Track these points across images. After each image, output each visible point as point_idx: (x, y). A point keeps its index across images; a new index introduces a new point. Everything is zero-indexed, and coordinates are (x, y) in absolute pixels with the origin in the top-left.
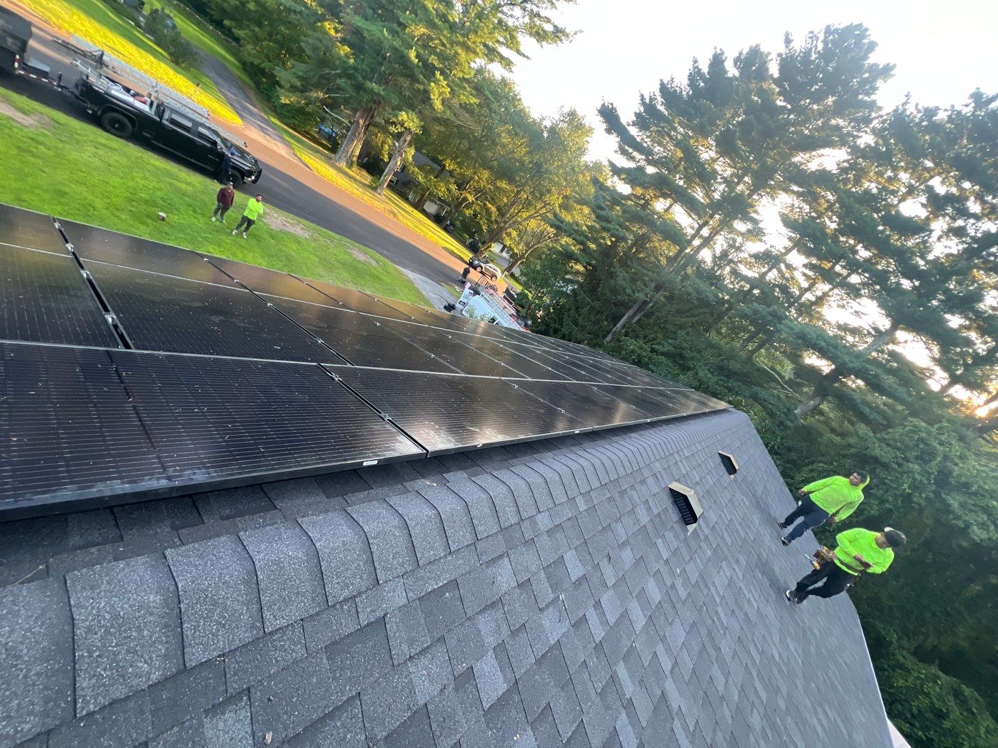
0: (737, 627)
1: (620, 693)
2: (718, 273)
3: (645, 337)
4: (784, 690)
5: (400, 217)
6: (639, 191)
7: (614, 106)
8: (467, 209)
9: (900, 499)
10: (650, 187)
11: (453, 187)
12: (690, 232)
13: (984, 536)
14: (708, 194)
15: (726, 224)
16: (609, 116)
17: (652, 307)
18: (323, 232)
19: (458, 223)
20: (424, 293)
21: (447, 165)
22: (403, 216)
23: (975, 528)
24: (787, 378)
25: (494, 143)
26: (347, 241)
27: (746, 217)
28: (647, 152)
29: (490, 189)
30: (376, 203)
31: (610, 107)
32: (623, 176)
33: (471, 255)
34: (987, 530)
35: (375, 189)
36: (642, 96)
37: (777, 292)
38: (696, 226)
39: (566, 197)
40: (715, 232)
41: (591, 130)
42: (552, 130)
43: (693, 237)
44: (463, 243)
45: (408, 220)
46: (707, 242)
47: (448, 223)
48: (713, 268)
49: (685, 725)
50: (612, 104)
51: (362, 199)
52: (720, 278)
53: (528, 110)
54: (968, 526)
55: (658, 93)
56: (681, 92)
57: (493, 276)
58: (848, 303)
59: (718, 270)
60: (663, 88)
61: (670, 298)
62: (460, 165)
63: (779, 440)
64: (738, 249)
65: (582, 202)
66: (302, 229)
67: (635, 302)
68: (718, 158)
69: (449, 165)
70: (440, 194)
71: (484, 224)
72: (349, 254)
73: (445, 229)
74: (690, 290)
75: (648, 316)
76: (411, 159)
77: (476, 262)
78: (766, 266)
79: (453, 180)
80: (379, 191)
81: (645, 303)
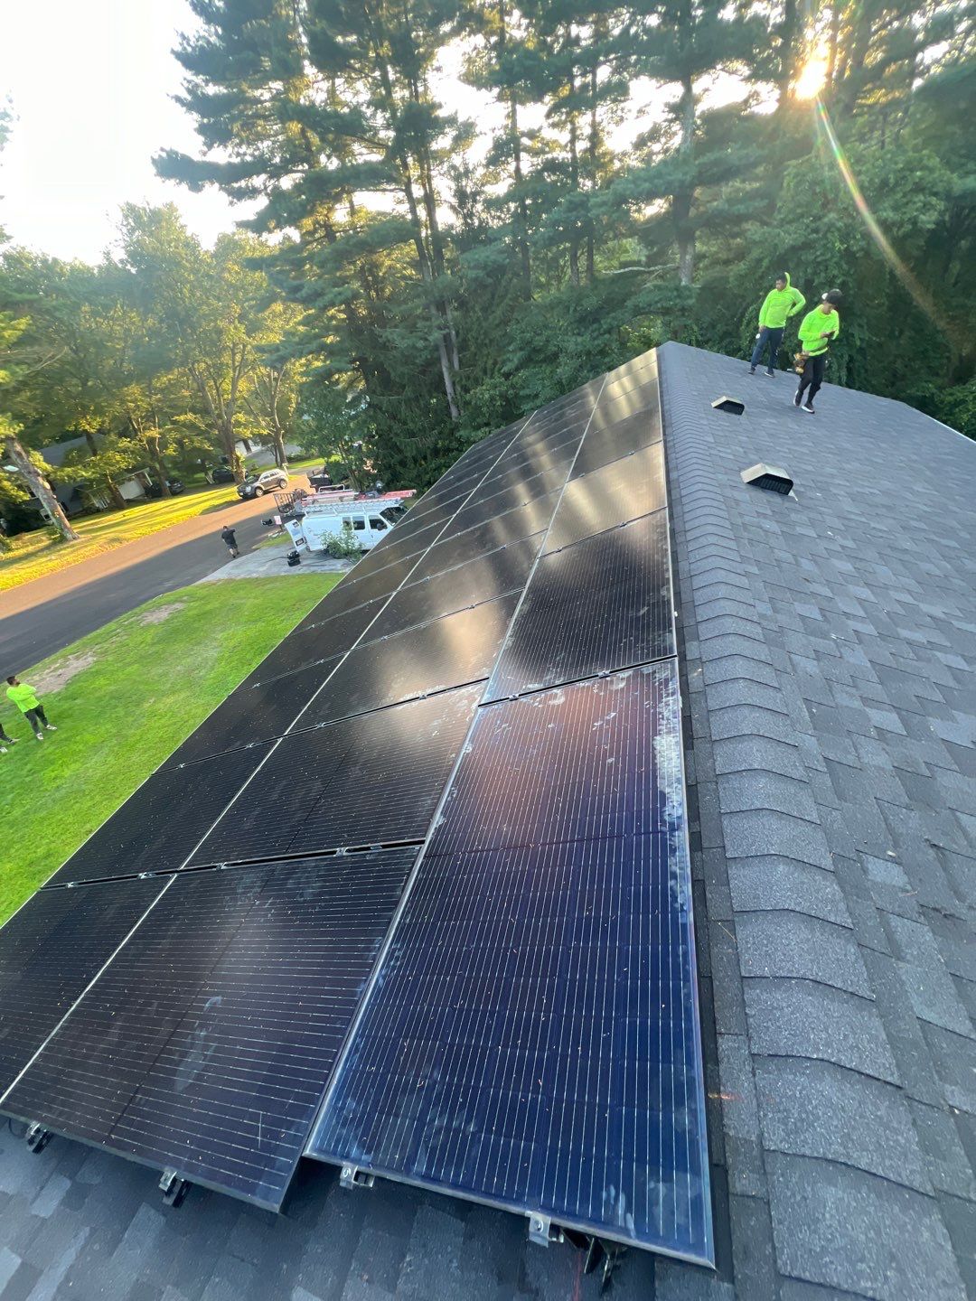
0: (891, 521)
1: (921, 646)
2: (477, 223)
3: (485, 372)
4: (954, 524)
5: (127, 535)
6: (308, 223)
7: (168, 149)
8: (166, 448)
9: (843, 263)
10: (314, 205)
11: (124, 443)
12: (404, 208)
13: (934, 216)
14: (374, 144)
15: (425, 157)
16: (175, 167)
17: (457, 334)
18: (96, 637)
19: (174, 473)
20: (255, 575)
21: (87, 427)
22: (125, 531)
23: (922, 217)
24: (644, 259)
25: (100, 345)
26: (127, 619)
27: (439, 125)
28: (260, 165)
29: (159, 400)
30: (86, 551)
31: (164, 155)
32: (272, 224)
33: (235, 489)
34: (933, 207)
35: (63, 539)
36: (178, 99)
37: (549, 178)
38: (401, 195)
39: (242, 318)
40: (426, 179)
41: (171, 206)
42: (135, 255)
43: (413, 210)
44: (206, 487)
45: (134, 529)
46: (430, 201)
47: (168, 485)
48: (466, 224)
49: (957, 618)
50: (162, 150)
51: (69, 563)
52: (483, 227)
53: (77, 263)
54: (914, 221)
55: (189, 75)
56: (209, 42)
57: (279, 482)
58: (622, 109)
59: (472, 220)
60: (187, 60)
61: (463, 305)
62: (99, 411)
63: (696, 328)
64: (467, 173)
65: (265, 303)
66: (77, 658)
67: (436, 348)
68: (333, 84)
69: (90, 425)
70: (123, 466)
71: (202, 443)
72: (149, 626)
73: (175, 494)
74: (472, 274)
75: (463, 347)
76: (48, 467)
77: (248, 489)
78: (509, 160)
79: (113, 437)
80: (69, 536)
81: (446, 338)
